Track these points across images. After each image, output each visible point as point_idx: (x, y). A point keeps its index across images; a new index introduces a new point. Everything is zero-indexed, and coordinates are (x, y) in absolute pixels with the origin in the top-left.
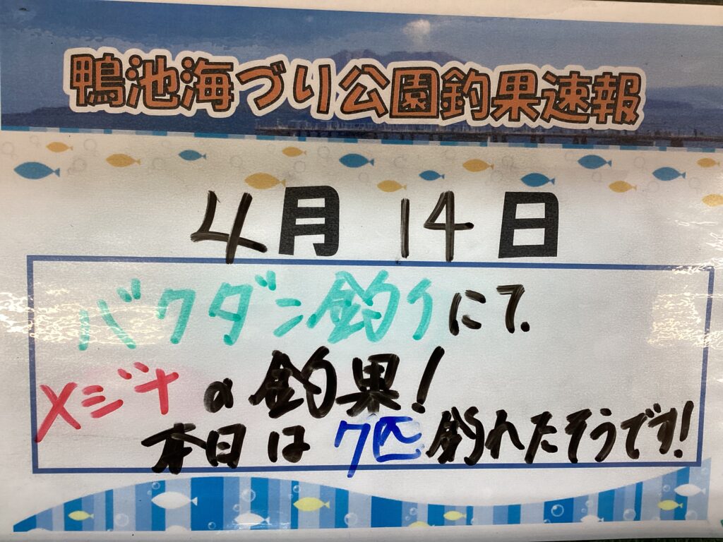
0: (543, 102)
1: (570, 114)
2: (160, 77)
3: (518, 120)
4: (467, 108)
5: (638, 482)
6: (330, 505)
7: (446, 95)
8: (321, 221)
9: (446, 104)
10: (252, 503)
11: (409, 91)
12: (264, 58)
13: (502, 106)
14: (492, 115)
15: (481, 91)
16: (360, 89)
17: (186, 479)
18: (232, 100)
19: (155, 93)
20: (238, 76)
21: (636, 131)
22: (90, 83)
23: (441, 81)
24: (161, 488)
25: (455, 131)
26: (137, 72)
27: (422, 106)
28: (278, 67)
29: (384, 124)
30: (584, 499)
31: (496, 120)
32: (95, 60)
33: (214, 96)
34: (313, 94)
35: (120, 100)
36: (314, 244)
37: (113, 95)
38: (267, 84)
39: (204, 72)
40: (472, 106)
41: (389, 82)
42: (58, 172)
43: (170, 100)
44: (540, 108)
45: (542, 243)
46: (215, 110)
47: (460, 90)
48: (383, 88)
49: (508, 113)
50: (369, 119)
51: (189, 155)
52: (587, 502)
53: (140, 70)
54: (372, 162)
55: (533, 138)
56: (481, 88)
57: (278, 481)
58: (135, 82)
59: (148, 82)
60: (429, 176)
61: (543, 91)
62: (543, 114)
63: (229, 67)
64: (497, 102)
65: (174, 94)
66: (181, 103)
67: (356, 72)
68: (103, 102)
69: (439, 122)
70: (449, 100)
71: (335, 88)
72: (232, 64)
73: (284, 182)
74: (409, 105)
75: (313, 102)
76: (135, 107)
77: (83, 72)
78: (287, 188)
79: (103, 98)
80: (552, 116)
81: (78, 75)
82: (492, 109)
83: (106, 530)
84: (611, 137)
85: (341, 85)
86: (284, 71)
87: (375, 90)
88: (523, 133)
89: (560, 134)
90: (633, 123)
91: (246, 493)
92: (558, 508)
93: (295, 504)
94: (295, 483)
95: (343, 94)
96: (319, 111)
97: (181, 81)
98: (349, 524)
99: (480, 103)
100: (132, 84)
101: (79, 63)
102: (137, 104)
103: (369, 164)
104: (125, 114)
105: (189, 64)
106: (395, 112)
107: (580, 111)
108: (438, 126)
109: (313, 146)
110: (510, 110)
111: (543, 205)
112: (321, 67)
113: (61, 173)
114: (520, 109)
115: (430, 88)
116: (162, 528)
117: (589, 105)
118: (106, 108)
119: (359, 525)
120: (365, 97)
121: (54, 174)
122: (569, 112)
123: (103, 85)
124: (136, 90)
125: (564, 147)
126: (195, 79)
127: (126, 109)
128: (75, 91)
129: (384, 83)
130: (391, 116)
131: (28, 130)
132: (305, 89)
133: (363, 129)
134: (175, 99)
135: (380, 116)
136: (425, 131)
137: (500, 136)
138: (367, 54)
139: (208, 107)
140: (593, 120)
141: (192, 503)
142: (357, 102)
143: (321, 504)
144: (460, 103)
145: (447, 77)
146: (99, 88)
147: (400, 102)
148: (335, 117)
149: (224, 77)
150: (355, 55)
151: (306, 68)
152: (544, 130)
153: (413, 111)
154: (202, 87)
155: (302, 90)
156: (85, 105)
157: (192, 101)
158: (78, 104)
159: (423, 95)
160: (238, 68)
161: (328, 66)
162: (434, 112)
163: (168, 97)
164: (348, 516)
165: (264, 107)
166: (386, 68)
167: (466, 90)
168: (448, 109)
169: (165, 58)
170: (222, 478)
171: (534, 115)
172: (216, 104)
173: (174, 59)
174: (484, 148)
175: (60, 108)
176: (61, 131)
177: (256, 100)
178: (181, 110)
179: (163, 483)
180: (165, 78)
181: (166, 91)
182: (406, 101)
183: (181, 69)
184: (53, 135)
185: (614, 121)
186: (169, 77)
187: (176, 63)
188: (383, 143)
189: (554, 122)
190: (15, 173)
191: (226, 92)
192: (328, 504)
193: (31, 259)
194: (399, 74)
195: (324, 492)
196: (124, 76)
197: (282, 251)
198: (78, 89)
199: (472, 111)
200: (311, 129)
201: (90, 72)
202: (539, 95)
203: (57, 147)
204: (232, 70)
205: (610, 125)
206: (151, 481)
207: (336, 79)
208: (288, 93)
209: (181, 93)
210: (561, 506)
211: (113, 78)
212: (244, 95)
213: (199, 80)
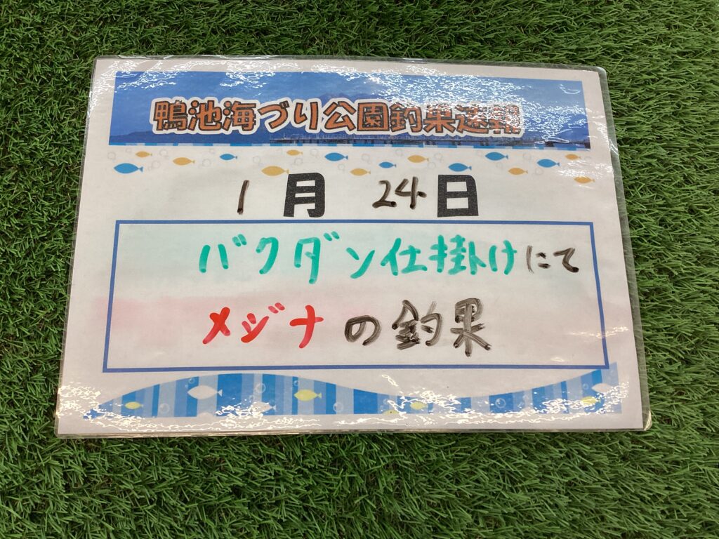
0: (457, 122)
1: (476, 128)
2: (209, 113)
3: (442, 132)
4: (408, 125)
5: (562, 380)
6: (323, 397)
7: (393, 118)
8: (313, 195)
9: (393, 123)
10: (263, 394)
11: (370, 115)
12: (276, 99)
13: (430, 124)
14: (425, 129)
15: (416, 116)
16: (337, 115)
17: (214, 376)
18: (255, 124)
19: (206, 121)
20: (258, 110)
21: (521, 138)
22: (166, 117)
23: (390, 110)
24: (195, 382)
25: (401, 138)
26: (196, 110)
27: (378, 124)
28: (285, 105)
29: (354, 135)
30: (521, 394)
31: (427, 132)
32: (170, 104)
33: (243, 123)
34: (306, 119)
35: (184, 127)
36: (308, 210)
37: (179, 124)
38: (278, 114)
39: (238, 109)
40: (411, 124)
41: (355, 111)
42: (141, 169)
43: (216, 126)
44: (455, 125)
45: (467, 207)
46: (244, 130)
47: (402, 115)
48: (352, 114)
49: (435, 129)
50: (344, 132)
51: (227, 157)
52: (524, 397)
53: (198, 109)
54: (347, 157)
55: (454, 143)
56: (416, 114)
57: (283, 377)
58: (194, 116)
59: (202, 116)
60: (386, 165)
61: (456, 115)
62: (458, 127)
63: (253, 106)
64: (426, 122)
65: (218, 122)
66: (222, 127)
67: (334, 106)
68: (173, 128)
69: (390, 133)
70: (395, 121)
71: (321, 115)
72: (255, 104)
73: (288, 171)
74: (369, 124)
75: (307, 123)
76: (193, 130)
77: (161, 111)
78: (290, 175)
79: (173, 125)
80: (463, 130)
81: (159, 113)
82: (424, 126)
83: (152, 416)
84: (504, 141)
85: (324, 113)
86: (288, 106)
87: (347, 115)
88: (447, 139)
89: (470, 140)
90: (518, 133)
91: (258, 387)
92: (501, 401)
93: (296, 395)
94: (295, 379)
95: (326, 118)
96: (310, 128)
97: (223, 115)
98: (337, 411)
99: (416, 122)
100: (193, 117)
101: (160, 106)
102: (194, 128)
103: (345, 159)
104: (187, 134)
105: (228, 105)
106: (361, 127)
107: (481, 126)
108: (389, 135)
109: (307, 149)
110: (436, 126)
111: (464, 184)
112: (311, 103)
113: (144, 170)
114: (442, 126)
115: (382, 114)
116: (194, 414)
117: (488, 123)
118: (175, 131)
119: (344, 413)
120: (340, 119)
121: (139, 171)
122: (475, 127)
123: (174, 118)
124: (194, 120)
125: (475, 147)
126: (232, 113)
127: (187, 131)
128: (156, 122)
129: (352, 111)
130: (358, 130)
131: (125, 145)
132: (301, 116)
133: (340, 138)
134: (219, 124)
135: (350, 130)
136: (382, 138)
137: (431, 141)
138: (341, 95)
139: (239, 128)
140: (491, 132)
141: (218, 395)
142: (335, 122)
143: (315, 395)
144: (403, 122)
145: (393, 108)
146: (171, 120)
147: (364, 122)
148: (321, 131)
149: (250, 111)
150: (333, 97)
151: (302, 104)
152: (460, 138)
153: (372, 126)
154: (236, 118)
155: (300, 116)
156: (162, 130)
157: (230, 125)
158: (157, 129)
159: (378, 118)
160: (259, 106)
161: (317, 103)
162: (386, 127)
163: (214, 123)
164: (336, 405)
165: (276, 127)
166: (353, 102)
167: (406, 115)
168: (395, 126)
169: (213, 101)
170: (241, 374)
171: (452, 129)
172: (244, 127)
173: (219, 102)
174: (421, 148)
175: (147, 132)
176: (146, 145)
177: (270, 124)
178: (222, 131)
179: (197, 379)
180: (213, 113)
181: (213, 120)
182: (366, 121)
183: (223, 108)
184: (141, 147)
185: (505, 132)
186: (215, 113)
187: (220, 105)
188: (354, 146)
189: (465, 133)
190: (114, 170)
191: (251, 119)
192: (320, 396)
193: (118, 223)
194: (361, 106)
195: (318, 386)
196: (187, 113)
197: (284, 215)
198: (158, 121)
199: (412, 128)
200: (306, 139)
201: (166, 111)
202: (454, 117)
203: (142, 155)
204: (255, 107)
205: (503, 135)
206: (187, 377)
207: (321, 110)
208: (291, 119)
209: (222, 121)
210: (503, 400)
211: (180, 114)
212: (262, 121)
213: (234, 115)
